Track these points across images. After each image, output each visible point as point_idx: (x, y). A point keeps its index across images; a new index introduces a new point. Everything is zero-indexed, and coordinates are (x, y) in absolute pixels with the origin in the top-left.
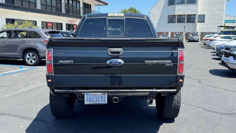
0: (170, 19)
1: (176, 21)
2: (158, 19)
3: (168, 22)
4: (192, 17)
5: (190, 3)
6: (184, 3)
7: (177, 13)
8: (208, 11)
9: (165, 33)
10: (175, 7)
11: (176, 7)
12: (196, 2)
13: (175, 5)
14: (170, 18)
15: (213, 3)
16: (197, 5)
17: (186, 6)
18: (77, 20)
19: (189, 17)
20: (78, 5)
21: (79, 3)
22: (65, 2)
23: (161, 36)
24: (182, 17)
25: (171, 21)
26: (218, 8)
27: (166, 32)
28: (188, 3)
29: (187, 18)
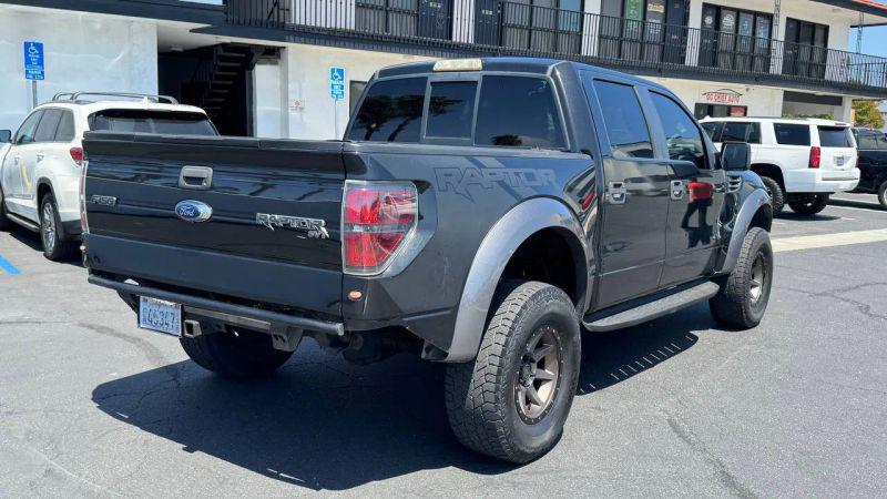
18: (747, 90)
20: (762, 33)
21: (767, 21)
22: (703, 22)
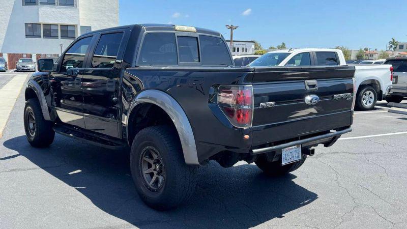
0: (29, 31)
1: (42, 35)
2: (6, 29)
3: (27, 36)
4: (70, 28)
5: (65, 5)
6: (54, 4)
7: (42, 21)
8: (96, 21)
9: (25, 56)
10: (38, 9)
11: (40, 10)
12: (75, 3)
13: (38, 5)
14: (29, 28)
15: (102, 9)
16: (77, 10)
17: (58, 10)
19: (65, 28)
23: (20, 61)
24: (53, 27)
25: (32, 35)
26: (111, 18)
27: (26, 54)
28: (60, 4)
29: (61, 31)
